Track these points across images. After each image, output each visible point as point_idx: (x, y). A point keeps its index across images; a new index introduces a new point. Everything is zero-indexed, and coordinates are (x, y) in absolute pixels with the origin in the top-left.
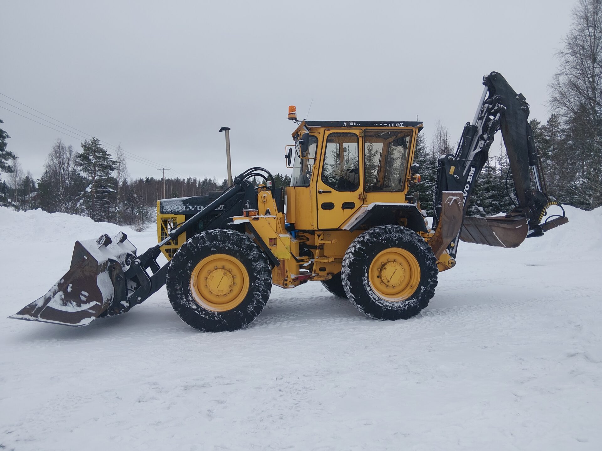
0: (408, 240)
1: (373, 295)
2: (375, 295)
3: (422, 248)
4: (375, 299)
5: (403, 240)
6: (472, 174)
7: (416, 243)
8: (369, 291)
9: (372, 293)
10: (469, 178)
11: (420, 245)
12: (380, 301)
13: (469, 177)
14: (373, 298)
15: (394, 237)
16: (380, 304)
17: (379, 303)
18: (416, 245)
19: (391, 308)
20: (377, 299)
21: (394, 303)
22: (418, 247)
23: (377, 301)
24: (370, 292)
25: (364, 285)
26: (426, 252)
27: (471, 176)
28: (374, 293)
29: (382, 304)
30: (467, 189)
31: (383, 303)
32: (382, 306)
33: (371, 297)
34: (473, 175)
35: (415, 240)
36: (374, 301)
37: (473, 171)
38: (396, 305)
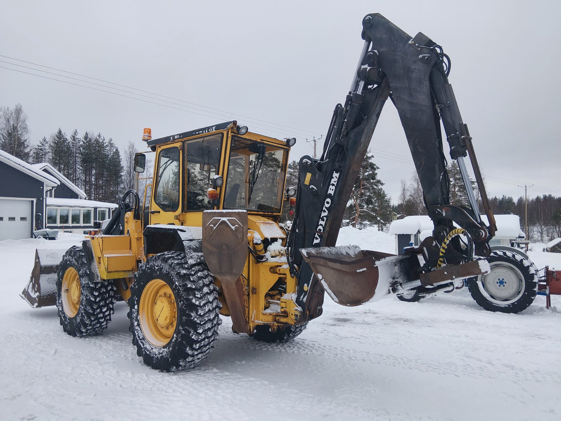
0: (166, 271)
1: (139, 332)
2: (142, 332)
3: (177, 283)
4: (139, 337)
5: (163, 270)
6: (335, 182)
7: (172, 276)
8: (137, 326)
9: (139, 329)
10: (330, 189)
11: (176, 280)
12: (143, 341)
13: (331, 187)
14: (138, 335)
15: (157, 266)
16: (141, 345)
17: (141, 342)
18: (173, 279)
19: (148, 353)
20: (141, 338)
21: (154, 348)
22: (173, 281)
23: (141, 340)
24: (137, 328)
25: (133, 318)
26: (181, 289)
27: (333, 185)
28: (141, 329)
29: (143, 345)
30: (327, 206)
31: (145, 344)
32: (143, 347)
33: (137, 334)
34: (335, 184)
35: (172, 273)
36: (138, 339)
37: (336, 177)
38: (154, 350)
